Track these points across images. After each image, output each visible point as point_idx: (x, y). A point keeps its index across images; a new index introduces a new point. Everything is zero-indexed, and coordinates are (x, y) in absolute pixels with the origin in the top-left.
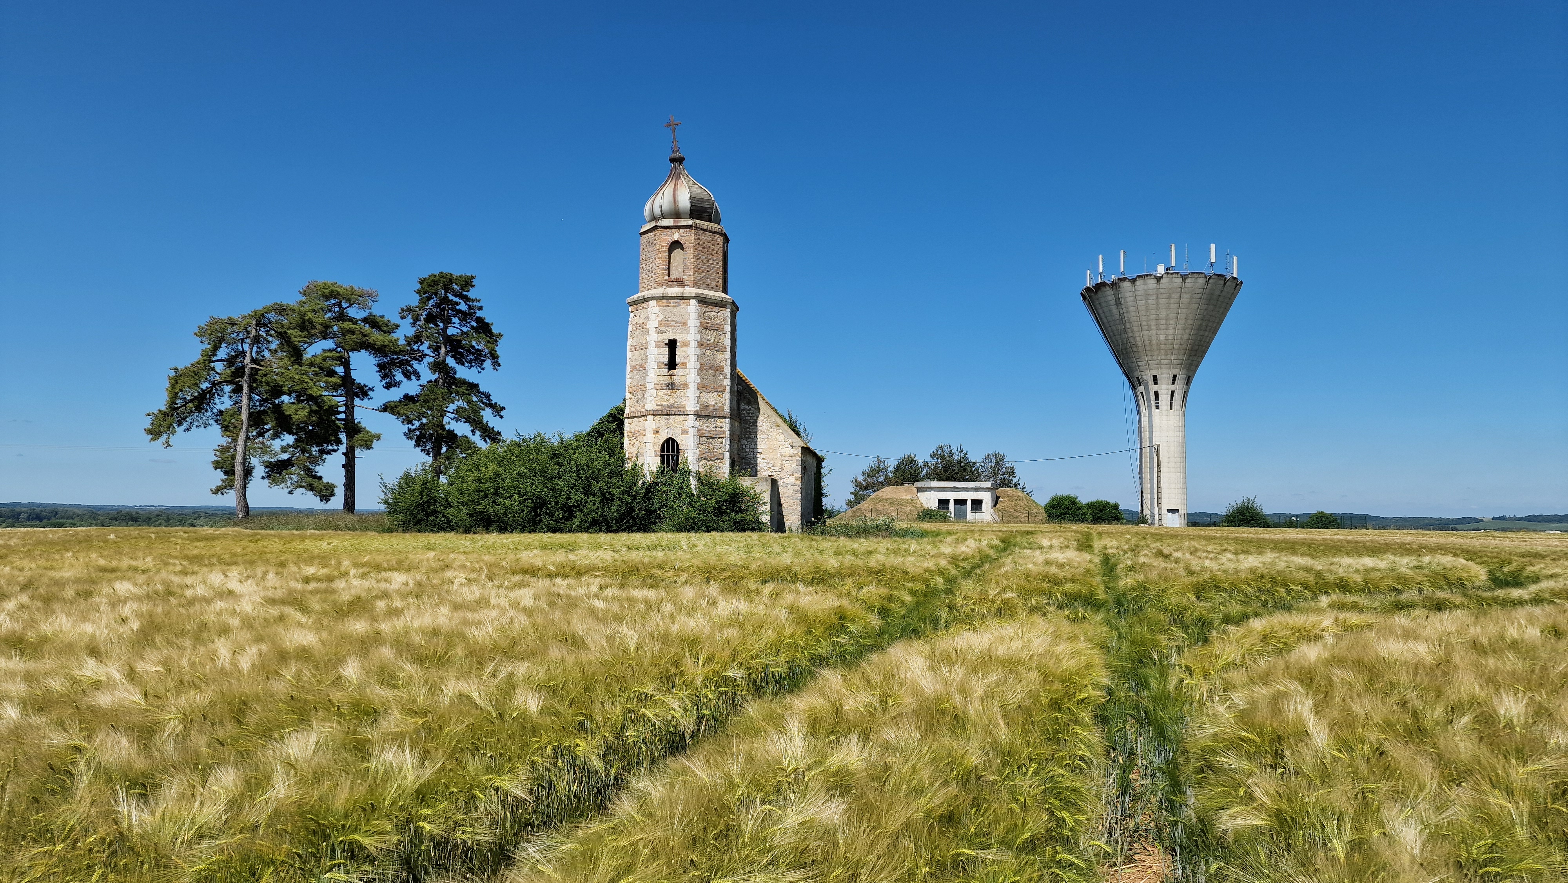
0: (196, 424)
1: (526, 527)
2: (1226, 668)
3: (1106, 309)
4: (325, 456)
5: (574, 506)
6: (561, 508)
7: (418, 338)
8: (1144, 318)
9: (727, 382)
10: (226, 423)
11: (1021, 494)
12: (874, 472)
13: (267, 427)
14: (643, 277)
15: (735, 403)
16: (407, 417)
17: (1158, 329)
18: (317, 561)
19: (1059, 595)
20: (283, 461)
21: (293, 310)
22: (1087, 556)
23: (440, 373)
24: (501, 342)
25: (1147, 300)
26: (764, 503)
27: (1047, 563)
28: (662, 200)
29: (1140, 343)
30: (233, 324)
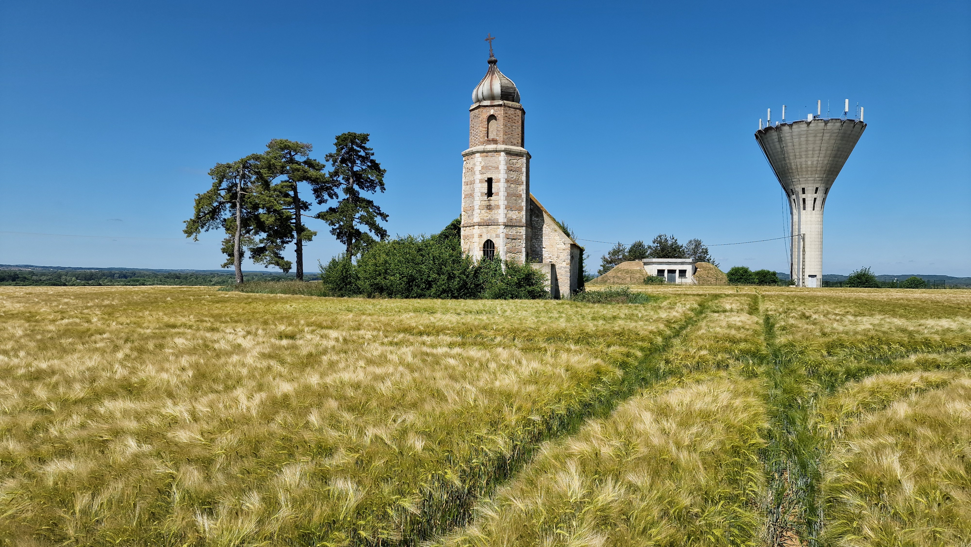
0: (211, 227)
1: (403, 293)
2: (848, 415)
3: (772, 145)
4: (285, 245)
5: (432, 281)
6: (424, 283)
7: (336, 173)
8: (797, 150)
9: (524, 204)
10: (228, 227)
11: (712, 266)
12: (615, 252)
13: (251, 228)
14: (472, 138)
15: (529, 217)
16: (332, 221)
17: (807, 157)
18: (285, 320)
19: (736, 351)
20: (261, 248)
21: (264, 158)
22: (755, 319)
23: (350, 194)
24: (385, 175)
25: (800, 138)
26: (546, 280)
27: (729, 327)
28: (483, 88)
29: (794, 167)
30: (229, 167)
